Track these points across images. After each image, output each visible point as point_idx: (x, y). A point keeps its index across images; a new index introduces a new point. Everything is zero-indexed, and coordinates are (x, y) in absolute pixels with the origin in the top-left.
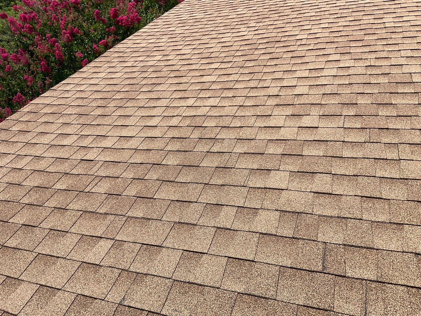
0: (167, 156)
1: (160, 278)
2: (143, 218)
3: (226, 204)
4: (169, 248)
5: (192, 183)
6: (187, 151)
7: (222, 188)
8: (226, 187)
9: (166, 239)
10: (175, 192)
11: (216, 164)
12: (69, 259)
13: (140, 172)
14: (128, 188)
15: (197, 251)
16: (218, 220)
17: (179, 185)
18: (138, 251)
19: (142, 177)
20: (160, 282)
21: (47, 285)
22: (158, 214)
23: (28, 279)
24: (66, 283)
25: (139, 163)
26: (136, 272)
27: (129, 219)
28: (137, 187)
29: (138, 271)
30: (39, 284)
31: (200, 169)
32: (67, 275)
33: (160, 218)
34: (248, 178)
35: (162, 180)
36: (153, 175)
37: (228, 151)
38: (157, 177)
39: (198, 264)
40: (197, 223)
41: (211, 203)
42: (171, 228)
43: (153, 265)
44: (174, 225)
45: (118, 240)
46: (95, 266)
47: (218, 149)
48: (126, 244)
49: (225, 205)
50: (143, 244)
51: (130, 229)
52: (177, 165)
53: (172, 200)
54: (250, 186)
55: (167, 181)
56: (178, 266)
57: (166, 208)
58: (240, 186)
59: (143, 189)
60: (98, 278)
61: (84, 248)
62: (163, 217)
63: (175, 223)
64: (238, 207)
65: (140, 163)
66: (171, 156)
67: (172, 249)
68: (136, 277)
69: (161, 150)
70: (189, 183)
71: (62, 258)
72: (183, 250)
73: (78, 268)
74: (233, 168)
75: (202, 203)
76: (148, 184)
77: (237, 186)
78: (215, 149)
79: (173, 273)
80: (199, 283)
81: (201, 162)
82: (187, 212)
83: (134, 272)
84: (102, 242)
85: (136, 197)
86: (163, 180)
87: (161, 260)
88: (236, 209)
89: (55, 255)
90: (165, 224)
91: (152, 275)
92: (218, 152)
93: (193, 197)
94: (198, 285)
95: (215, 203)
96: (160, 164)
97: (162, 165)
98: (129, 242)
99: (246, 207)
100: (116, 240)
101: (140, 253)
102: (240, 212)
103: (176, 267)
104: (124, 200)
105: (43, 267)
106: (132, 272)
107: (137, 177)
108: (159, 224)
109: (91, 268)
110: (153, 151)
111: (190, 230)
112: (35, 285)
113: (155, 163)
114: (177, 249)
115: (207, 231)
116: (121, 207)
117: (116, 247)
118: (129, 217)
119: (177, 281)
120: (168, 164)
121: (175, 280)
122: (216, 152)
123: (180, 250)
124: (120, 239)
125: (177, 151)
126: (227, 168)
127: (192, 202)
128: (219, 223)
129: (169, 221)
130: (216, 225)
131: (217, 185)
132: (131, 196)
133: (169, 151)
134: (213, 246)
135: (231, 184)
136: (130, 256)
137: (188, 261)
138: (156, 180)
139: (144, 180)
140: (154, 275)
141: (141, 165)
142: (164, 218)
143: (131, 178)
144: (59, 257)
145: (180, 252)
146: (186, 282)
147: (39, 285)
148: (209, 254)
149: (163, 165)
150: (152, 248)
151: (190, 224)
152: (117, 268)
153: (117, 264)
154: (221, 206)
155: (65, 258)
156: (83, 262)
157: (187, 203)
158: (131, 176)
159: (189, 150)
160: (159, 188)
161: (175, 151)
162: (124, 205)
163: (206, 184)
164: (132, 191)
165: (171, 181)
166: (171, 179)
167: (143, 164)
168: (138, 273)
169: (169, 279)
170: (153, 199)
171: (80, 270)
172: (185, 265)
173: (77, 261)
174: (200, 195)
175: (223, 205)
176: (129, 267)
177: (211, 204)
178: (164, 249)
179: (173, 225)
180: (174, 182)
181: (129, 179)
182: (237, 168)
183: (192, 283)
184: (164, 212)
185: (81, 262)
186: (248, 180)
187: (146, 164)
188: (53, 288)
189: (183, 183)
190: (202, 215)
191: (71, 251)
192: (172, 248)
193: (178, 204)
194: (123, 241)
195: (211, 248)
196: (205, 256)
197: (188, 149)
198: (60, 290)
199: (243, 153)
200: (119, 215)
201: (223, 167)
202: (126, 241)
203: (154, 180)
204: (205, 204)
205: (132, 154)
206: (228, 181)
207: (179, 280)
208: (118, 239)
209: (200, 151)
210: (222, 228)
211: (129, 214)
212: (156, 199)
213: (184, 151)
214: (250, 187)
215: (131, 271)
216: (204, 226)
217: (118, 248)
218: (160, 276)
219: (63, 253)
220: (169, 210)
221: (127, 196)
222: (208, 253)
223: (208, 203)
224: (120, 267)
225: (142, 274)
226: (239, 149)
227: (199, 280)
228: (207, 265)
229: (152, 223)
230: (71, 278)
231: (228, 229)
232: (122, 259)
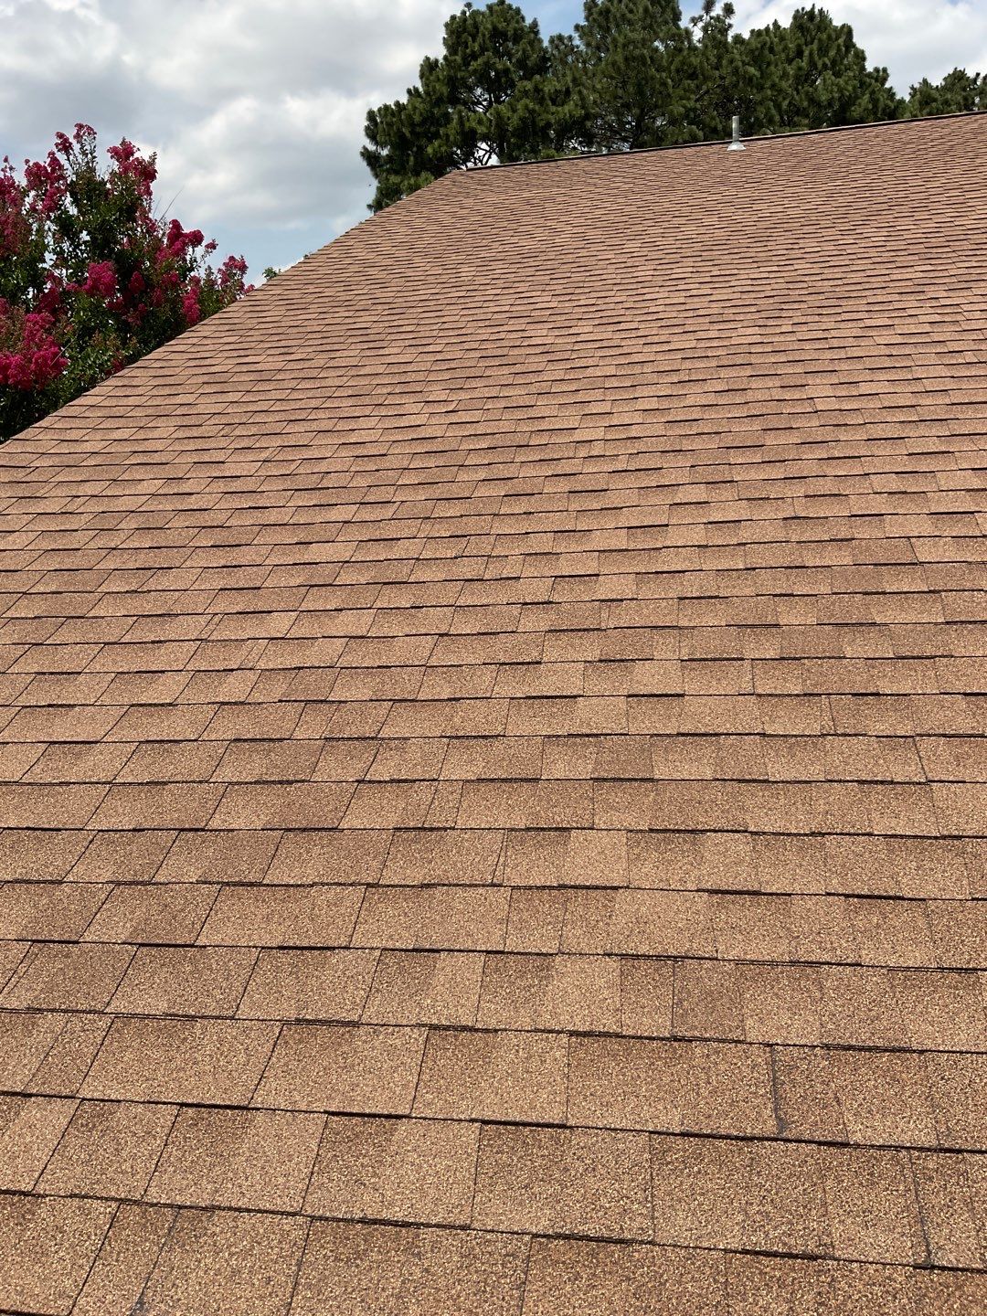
0: (224, 800)
1: (259, 1215)
2: (171, 1015)
3: (446, 946)
4: (275, 1110)
5: (323, 884)
6: (290, 783)
7: (426, 893)
8: (438, 892)
9: (260, 1079)
10: (268, 919)
11: (393, 820)
13: (135, 859)
14: (98, 915)
15: (374, 1111)
16: (429, 1001)
17: (280, 893)
18: (167, 1131)
19: (146, 878)
20: (261, 1231)
22: (221, 997)
25: (129, 831)
26: (171, 1206)
27: (119, 1024)
28: (132, 912)
29: (179, 1200)
31: (346, 840)
33: (230, 1013)
34: (502, 860)
35: (218, 883)
36: (185, 867)
37: (427, 777)
38: (199, 872)
39: (384, 1154)
40: (360, 1016)
41: (398, 945)
42: (272, 1042)
43: (230, 1174)
44: (282, 1030)
45: (89, 1100)
46: (16, 1199)
47: (391, 771)
48: (121, 1112)
49: (442, 950)
50: (182, 1105)
51: (128, 1056)
52: (263, 830)
53: (263, 948)
54: (513, 884)
55: (235, 884)
56: (316, 1168)
57: (244, 974)
58: (484, 886)
59: (156, 917)
60: (34, 1242)
62: (241, 1006)
63: (285, 1023)
64: (488, 952)
65: (131, 827)
66: (236, 800)
67: (288, 1114)
68: (175, 1221)
69: (201, 782)
70: (312, 886)
72: (325, 1112)
74: (450, 828)
75: (367, 951)
76: (172, 897)
77: (470, 886)
78: (382, 771)
79: (303, 1194)
80: (399, 1216)
81: (341, 814)
82: (321, 983)
83: (165, 1205)
84: (32, 1111)
85: (135, 944)
86: (220, 880)
87: (255, 1156)
88: (482, 958)
90: (251, 1029)
91: (230, 1209)
92: (392, 781)
93: (332, 931)
94: (395, 1224)
95: (411, 947)
96: (203, 830)
97: (211, 831)
98: (132, 1101)
99: (511, 953)
100: (84, 1099)
101: (176, 1137)
102: (497, 970)
103: (312, 1173)
104: (91, 958)
106: (156, 1205)
107: (129, 878)
108: (230, 1030)
110: (171, 786)
111: (340, 1044)
113: (187, 826)
114: (306, 1112)
115: (397, 1041)
116: (84, 984)
117: (85, 1123)
118: (117, 1016)
119: (321, 1218)
120: (231, 827)
121: (313, 1218)
122: (386, 782)
123: (316, 1115)
124: (96, 1095)
125: (256, 783)
126: (432, 829)
127: (334, 948)
128: (432, 1011)
129: (262, 1020)
130: (425, 1020)
131: (408, 886)
132: (114, 943)
133: (230, 783)
134: (424, 1091)
135: (452, 882)
136: (144, 1150)
137: (350, 1147)
138: (198, 882)
139: (154, 884)
140: (239, 1210)
141: (137, 834)
142: (244, 1011)
143: (107, 882)
145: (319, 1122)
146: (352, 1220)
148: (416, 1118)
149: (216, 830)
150: (216, 1116)
151: (337, 1021)
152: (101, 1198)
153: (98, 1182)
154: (432, 955)
157: (317, 953)
158: (107, 876)
159: (299, 777)
160: (211, 910)
161: (251, 783)
162: (93, 976)
163: (372, 887)
164: (117, 925)
165: (252, 884)
166: (251, 878)
167: (143, 830)
168: (180, 1207)
169: (294, 1214)
170: (197, 946)
172: (341, 1163)
174: (355, 923)
175: (438, 951)
176: (146, 1191)
177: (397, 950)
178: (260, 1117)
179: (280, 1033)
180: (261, 885)
181: (100, 885)
182: (461, 829)
183: (375, 1222)
184: (241, 990)
186: (505, 865)
187: (154, 830)
189: (292, 886)
190: (373, 990)
192: (287, 1111)
193: (285, 958)
194: (107, 1101)
195: (419, 1098)
196: (403, 1126)
197: (294, 775)
199: (473, 781)
200: (84, 1012)
201: (419, 828)
202: (119, 1101)
203: (191, 883)
204: (377, 953)
205: (101, 800)
206: (437, 872)
207: (328, 1214)
208: (89, 1097)
209: (333, 779)
210: (447, 1028)
211: (118, 1005)
212: (205, 947)
213: (281, 782)
214: (513, 888)
215: (155, 1201)
216: (384, 1025)
217: (94, 1126)
218: (260, 1211)
220: (258, 980)
221: (103, 943)
222: (414, 1115)
223: (385, 949)
224: (113, 1193)
225: (196, 1208)
226: (461, 767)
227: (398, 1209)
228: (415, 1156)
229: (204, 1029)
231: (464, 1028)
232: (116, 1165)
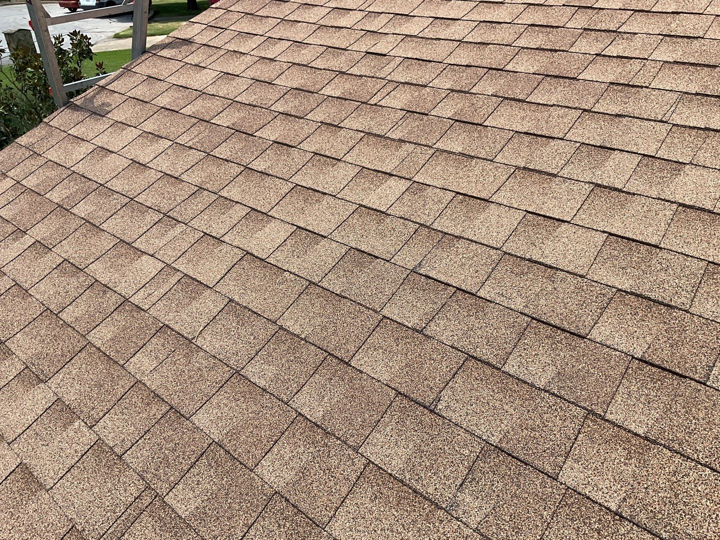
0: (517, 56)
1: (480, 245)
2: (462, 154)
3: (620, 147)
4: (501, 204)
5: (558, 106)
6: (556, 51)
7: (617, 120)
8: (624, 120)
9: (498, 190)
10: (523, 118)
11: (611, 78)
12: (340, 199)
13: (464, 80)
14: (440, 104)
15: (551, 215)
16: (600, 173)
17: (533, 107)
18: (448, 202)
19: (467, 90)
20: (480, 252)
21: (307, 228)
22: (489, 150)
23: (281, 216)
24: (335, 230)
25: (464, 66)
26: (442, 232)
27: (438, 154)
28: (456, 105)
29: (446, 230)
30: (295, 225)
31: (579, 85)
32: (335, 220)
33: (491, 158)
34: (672, 109)
35: (502, 97)
36: (487, 87)
37: (641, 57)
38: (494, 91)
39: (550, 236)
40: (558, 172)
41: (591, 143)
42: (508, 175)
43: (472, 226)
44: (515, 171)
45: (417, 182)
46: (378, 213)
47: (619, 51)
48: (430, 190)
49: (617, 149)
50: (458, 193)
51: (438, 168)
52: (533, 74)
53: (516, 132)
54: (674, 123)
55: (511, 99)
56: (513, 233)
57: (503, 142)
58: (655, 121)
59: (467, 109)
60: (382, 231)
61: (364, 186)
62: (498, 156)
63: (517, 168)
64: (644, 155)
65: (465, 64)
66: (524, 56)
67: (507, 207)
68: (442, 238)
69: (506, 45)
70: (552, 106)
71: (331, 195)
72: (526, 211)
73: (353, 213)
74: (645, 87)
75: (573, 142)
76: (477, 101)
77: (647, 120)
78: (613, 51)
79: (504, 242)
80: (549, 263)
81: (581, 71)
82: (542, 154)
83: (439, 231)
84: (392, 182)
85: (454, 120)
86: (503, 96)
87: (486, 221)
88: (640, 158)
89: (320, 190)
90: (500, 167)
91: (468, 239)
92: (618, 57)
93: (556, 130)
94: (546, 266)
95: (599, 145)
96: (501, 70)
97: (505, 71)
98: (436, 187)
99: (658, 158)
100: (415, 181)
101: (451, 205)
102: (647, 165)
103: (511, 235)
104: (432, 123)
105: (301, 204)
106: (435, 230)
107: (458, 88)
108: (489, 166)
109: (373, 216)
110: (491, 46)
111: (543, 183)
112: (290, 226)
113: (493, 67)
114: (516, 209)
115: (575, 187)
116: (426, 133)
117: (413, 191)
118: (438, 150)
119: (509, 254)
120: (516, 70)
121: (505, 253)
122: (614, 57)
123: (521, 211)
124: (420, 181)
125: (537, 49)
126: (633, 86)
127: (555, 138)
128: (600, 177)
129: (507, 165)
130: (594, 181)
131: (608, 114)
132: (444, 118)
133: (522, 48)
134: (582, 213)
135: (636, 115)
136: (436, 207)
137: (534, 229)
138: (492, 95)
139: (470, 93)
140: (472, 241)
141: (467, 68)
142: (499, 158)
143: (448, 89)
144: (325, 194)
145: (521, 214)
146: (524, 258)
147: (296, 227)
148: (573, 224)
149: (508, 71)
150: (472, 202)
151: (545, 172)
152: (413, 222)
153: (413, 215)
154: (610, 151)
155: (335, 196)
156: (361, 205)
157: (544, 139)
158: (448, 86)
159: (562, 48)
160: (495, 110)
161: (534, 49)
162: (431, 131)
163: (586, 111)
164: (447, 110)
165: (519, 100)
166: (521, 97)
167: (471, 66)
168: (446, 233)
169: (497, 249)
170: (483, 126)
171: (356, 216)
172: (527, 234)
173: (353, 203)
174: (571, 128)
175: (614, 150)
176: (432, 223)
177: (590, 145)
178: (492, 206)
179: (514, 172)
180: (524, 101)
181: (444, 90)
182: (652, 89)
183: (536, 262)
184: (500, 149)
185: (359, 204)
186: (673, 112)
187: (476, 67)
188: (315, 233)
189: (541, 104)
190: (570, 162)
191: (344, 188)
192: (507, 206)
193: (527, 139)
194: (425, 184)
195: (578, 216)
196: (564, 226)
197: (560, 47)
198: (325, 237)
199: (670, 62)
200: (423, 145)
201: (626, 85)
202: (430, 186)
203: (489, 95)
204: (578, 145)
205: (454, 49)
206: (629, 109)
207: (513, 253)
208: (417, 181)
209: (582, 52)
210: (605, 187)
211: (439, 145)
212: (487, 126)
213: (551, 50)
214: (674, 125)
215: (435, 228)
216: (570, 179)
217: (417, 193)
218: (481, 244)
219: (331, 189)
220: (509, 146)
221: (439, 117)
222: (572, 222)
223: (583, 143)
224: (418, 221)
225: (453, 235)
226: (665, 53)
227: (549, 260)
228: (567, 240)
229: (477, 163)
230: (341, 224)
231: (616, 189)
232: (422, 211)
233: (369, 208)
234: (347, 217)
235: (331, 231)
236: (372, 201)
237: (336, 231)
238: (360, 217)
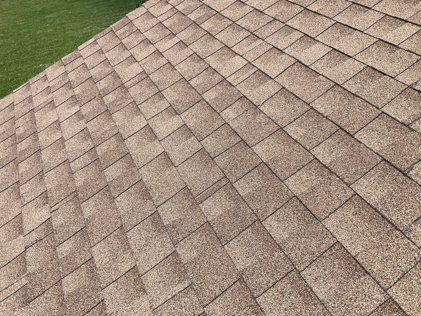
233: (386, 42)
234: (369, 46)
235: (356, 54)
236: (389, 37)
237: (359, 54)
238: (378, 47)
